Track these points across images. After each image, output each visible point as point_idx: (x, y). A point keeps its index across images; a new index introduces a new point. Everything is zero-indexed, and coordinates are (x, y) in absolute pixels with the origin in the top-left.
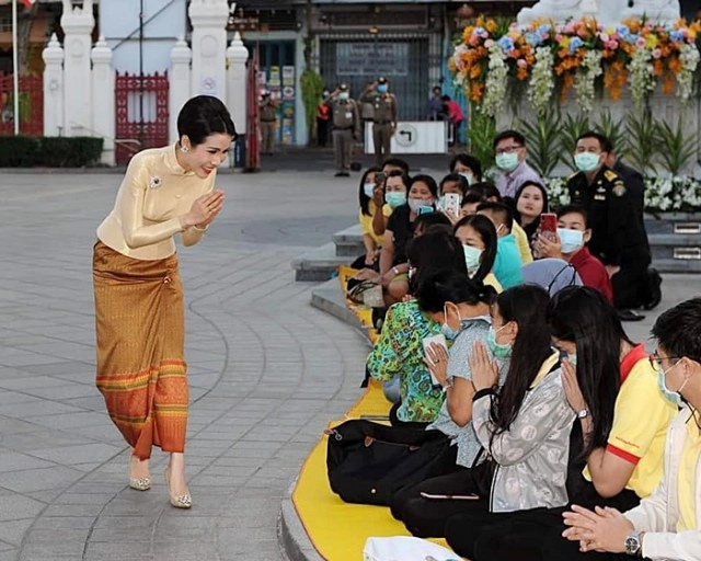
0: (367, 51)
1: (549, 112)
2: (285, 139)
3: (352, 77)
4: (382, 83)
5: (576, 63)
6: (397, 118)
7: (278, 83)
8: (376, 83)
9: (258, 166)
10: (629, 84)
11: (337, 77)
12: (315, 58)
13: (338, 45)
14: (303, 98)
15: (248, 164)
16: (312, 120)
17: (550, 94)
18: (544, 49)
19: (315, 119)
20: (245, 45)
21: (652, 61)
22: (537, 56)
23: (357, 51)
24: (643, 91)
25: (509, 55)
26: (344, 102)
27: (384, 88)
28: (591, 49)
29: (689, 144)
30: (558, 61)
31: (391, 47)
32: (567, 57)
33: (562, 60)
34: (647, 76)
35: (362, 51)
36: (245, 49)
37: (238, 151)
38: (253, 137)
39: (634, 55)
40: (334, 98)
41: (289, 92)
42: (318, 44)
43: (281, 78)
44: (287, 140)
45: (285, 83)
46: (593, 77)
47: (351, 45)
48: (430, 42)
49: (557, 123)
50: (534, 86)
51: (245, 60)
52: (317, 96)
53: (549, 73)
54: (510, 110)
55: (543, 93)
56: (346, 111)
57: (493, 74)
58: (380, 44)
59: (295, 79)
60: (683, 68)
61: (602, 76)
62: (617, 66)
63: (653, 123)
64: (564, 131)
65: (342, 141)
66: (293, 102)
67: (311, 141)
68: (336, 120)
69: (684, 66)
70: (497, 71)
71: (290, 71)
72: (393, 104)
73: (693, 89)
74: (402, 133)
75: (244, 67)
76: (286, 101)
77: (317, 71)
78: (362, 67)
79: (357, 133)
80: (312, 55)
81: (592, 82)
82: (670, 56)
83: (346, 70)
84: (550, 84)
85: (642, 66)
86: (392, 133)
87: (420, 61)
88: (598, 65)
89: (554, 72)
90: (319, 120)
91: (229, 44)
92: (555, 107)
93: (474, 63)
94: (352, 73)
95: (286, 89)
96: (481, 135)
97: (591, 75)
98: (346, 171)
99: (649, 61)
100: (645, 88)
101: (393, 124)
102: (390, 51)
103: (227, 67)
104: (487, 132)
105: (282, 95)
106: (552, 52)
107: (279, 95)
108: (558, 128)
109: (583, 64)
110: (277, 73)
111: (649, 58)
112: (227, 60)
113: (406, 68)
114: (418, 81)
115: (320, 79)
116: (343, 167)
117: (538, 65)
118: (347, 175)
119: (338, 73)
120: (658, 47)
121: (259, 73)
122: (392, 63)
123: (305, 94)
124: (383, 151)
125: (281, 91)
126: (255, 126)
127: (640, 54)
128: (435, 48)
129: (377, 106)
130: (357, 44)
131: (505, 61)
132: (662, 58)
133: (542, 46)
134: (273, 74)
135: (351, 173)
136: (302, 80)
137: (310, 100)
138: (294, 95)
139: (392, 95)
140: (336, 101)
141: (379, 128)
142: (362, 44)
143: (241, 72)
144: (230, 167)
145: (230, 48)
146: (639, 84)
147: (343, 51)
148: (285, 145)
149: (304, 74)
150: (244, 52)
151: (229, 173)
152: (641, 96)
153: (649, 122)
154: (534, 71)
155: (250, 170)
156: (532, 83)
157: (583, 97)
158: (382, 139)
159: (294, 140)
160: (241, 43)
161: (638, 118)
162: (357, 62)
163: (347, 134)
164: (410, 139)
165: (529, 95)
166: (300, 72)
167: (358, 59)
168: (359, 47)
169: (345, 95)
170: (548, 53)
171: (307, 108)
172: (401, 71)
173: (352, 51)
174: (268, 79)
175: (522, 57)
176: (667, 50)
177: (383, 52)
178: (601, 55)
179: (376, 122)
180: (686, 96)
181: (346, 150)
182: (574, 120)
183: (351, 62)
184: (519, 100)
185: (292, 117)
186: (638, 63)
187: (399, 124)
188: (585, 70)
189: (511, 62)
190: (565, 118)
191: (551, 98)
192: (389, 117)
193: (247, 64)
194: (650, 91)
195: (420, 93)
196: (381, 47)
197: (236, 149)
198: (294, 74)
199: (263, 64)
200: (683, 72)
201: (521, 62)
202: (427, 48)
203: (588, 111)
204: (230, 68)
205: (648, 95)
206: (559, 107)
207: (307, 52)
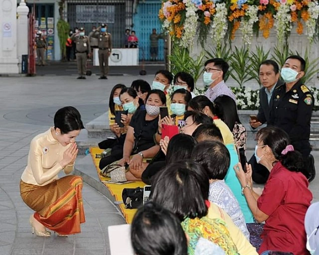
0: (93, 10)
1: (223, 45)
2: (48, 57)
3: (85, 23)
4: (103, 27)
5: (242, 14)
6: (112, 47)
7: (45, 27)
8: (100, 27)
9: (35, 73)
10: (275, 27)
11: (77, 23)
12: (65, 13)
13: (77, 6)
14: (58, 35)
15: (29, 72)
16: (63, 47)
17: (225, 34)
18: (221, 5)
19: (65, 46)
20: (27, 5)
21: (290, 12)
22: (216, 9)
23: (87, 10)
24: (284, 32)
25: (199, 8)
26: (82, 37)
27: (104, 29)
28: (251, 5)
29: (312, 66)
30: (230, 12)
31: (106, 8)
32: (236, 10)
33: (233, 12)
34: (287, 23)
35: (90, 10)
36: (27, 7)
37: (24, 64)
38: (32, 56)
39: (279, 9)
40: (77, 35)
41: (51, 31)
42: (66, 5)
43: (47, 24)
44: (50, 57)
45: (48, 27)
46: (253, 23)
47: (84, 6)
48: (126, 5)
49: (228, 53)
50: (214, 28)
51: (27, 14)
52: (66, 33)
53: (225, 20)
54: (199, 44)
55: (220, 33)
56: (84, 42)
57: (189, 21)
58: (99, 6)
59: (54, 24)
60: (310, 17)
61: (258, 22)
62: (268, 15)
63: (289, 52)
64: (233, 57)
65: (81, 59)
66: (53, 37)
67: (63, 58)
68: (78, 48)
69: (311, 16)
70: (191, 18)
71: (51, 20)
72: (109, 38)
73: (316, 30)
74: (114, 54)
75: (27, 17)
76: (49, 36)
77: (66, 20)
78: (90, 18)
79: (89, 55)
80: (63, 11)
81: (252, 26)
82: (302, 9)
83: (82, 20)
84: (225, 28)
85: (284, 16)
86: (109, 55)
87: (121, 15)
88: (255, 15)
89: (228, 19)
90: (67, 47)
91: (18, 5)
92: (227, 42)
93: (176, 14)
94: (85, 22)
95: (49, 30)
96: (180, 60)
97: (252, 21)
98: (83, 76)
99: (288, 13)
100: (285, 30)
101: (109, 50)
102: (105, 10)
103: (17, 18)
104: (184, 58)
105: (47, 33)
106: (226, 7)
107: (45, 33)
108: (229, 55)
109: (246, 14)
110: (44, 21)
111: (289, 10)
112: (17, 13)
113: (114, 20)
114: (120, 27)
115: (68, 25)
116: (82, 73)
117: (218, 15)
118: (84, 78)
119: (77, 21)
120: (294, 3)
121: (35, 21)
122: (106, 16)
123: (59, 33)
124: (104, 65)
125: (47, 31)
126: (33, 50)
127: (283, 8)
128: (129, 8)
129: (101, 40)
130: (87, 6)
131: (196, 12)
132: (297, 11)
133: (220, 3)
134: (42, 22)
135: (86, 77)
136: (57, 25)
137: (62, 36)
138: (54, 33)
139: (109, 34)
140: (78, 37)
141: (102, 52)
142: (90, 6)
143: (25, 20)
144: (19, 73)
145: (19, 7)
146: (281, 28)
147: (80, 9)
148: (49, 60)
149: (59, 22)
150: (27, 9)
151: (19, 77)
152: (283, 35)
153: (287, 52)
154: (214, 19)
155: (30, 75)
156: (213, 26)
157: (246, 36)
158: (104, 58)
159: (54, 57)
160: (25, 4)
161: (280, 49)
162: (87, 15)
163: (84, 55)
164: (118, 58)
165: (211, 34)
166: (57, 21)
167: (87, 14)
168: (88, 8)
169: (83, 34)
170: (224, 7)
171: (61, 41)
172: (111, 21)
173: (85, 9)
174: (39, 24)
175: (207, 10)
176: (300, 6)
177: (101, 10)
178: (257, 8)
179: (100, 49)
180: (311, 35)
181: (83, 64)
182: (240, 51)
183: (84, 16)
184: (205, 37)
185: (53, 45)
186: (281, 14)
187: (113, 50)
188: (247, 18)
189: (200, 13)
190: (234, 49)
191: (226, 37)
192: (107, 46)
193: (28, 16)
194: (289, 32)
195: (121, 32)
196: (100, 7)
197: (22, 63)
198: (53, 22)
199: (37, 16)
200: (310, 19)
201: (207, 13)
202: (124, 8)
203: (248, 44)
204: (19, 18)
205: (287, 34)
206: (230, 42)
207: (61, 9)
